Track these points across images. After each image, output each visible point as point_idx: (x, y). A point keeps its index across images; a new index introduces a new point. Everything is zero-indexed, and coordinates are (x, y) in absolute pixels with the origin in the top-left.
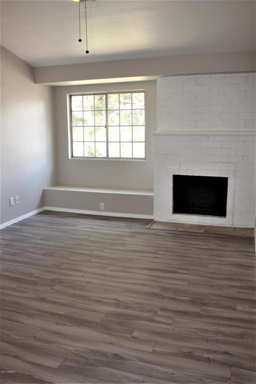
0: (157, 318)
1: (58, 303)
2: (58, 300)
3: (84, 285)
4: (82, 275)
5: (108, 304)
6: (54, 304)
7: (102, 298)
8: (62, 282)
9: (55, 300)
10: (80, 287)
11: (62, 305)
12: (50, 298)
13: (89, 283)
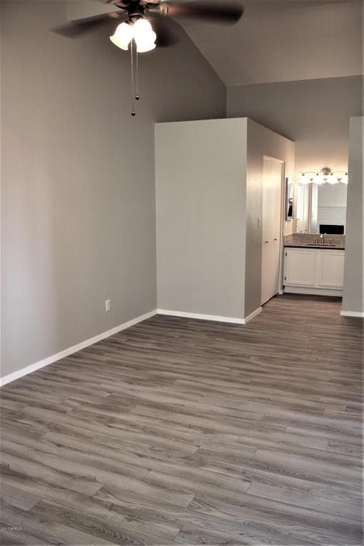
0: (77, 404)
1: (185, 426)
2: (187, 429)
3: (149, 451)
4: (151, 473)
5: (123, 422)
6: (190, 425)
7: (127, 430)
8: (184, 458)
9: (191, 430)
10: (157, 448)
11: (179, 424)
12: (198, 432)
13: (141, 456)
